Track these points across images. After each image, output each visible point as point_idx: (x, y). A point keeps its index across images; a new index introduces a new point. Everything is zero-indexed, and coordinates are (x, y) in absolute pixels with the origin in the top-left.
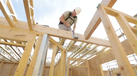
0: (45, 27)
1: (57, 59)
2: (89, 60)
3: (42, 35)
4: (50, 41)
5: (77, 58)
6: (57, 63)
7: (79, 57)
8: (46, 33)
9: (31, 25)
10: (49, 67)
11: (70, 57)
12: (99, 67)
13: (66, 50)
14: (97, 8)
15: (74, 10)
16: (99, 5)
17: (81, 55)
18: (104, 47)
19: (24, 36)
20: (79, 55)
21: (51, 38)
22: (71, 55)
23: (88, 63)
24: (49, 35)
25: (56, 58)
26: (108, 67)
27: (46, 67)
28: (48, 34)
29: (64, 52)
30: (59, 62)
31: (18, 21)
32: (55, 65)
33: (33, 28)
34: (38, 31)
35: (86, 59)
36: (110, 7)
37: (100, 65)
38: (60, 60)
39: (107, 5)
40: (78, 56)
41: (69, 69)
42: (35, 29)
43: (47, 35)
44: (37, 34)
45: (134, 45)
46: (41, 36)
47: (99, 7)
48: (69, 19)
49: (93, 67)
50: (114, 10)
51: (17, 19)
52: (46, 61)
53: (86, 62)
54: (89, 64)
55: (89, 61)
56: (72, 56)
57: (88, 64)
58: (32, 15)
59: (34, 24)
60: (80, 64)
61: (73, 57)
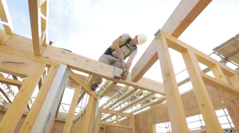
0: (64, 52)
1: (81, 107)
2: (135, 115)
3: (57, 67)
4: (70, 77)
5: (116, 110)
6: (79, 117)
7: (119, 108)
8: (64, 64)
9: (38, 46)
10: (64, 122)
11: (104, 107)
12: (152, 129)
13: (98, 95)
14: (156, 35)
15: (137, 37)
16: (159, 31)
17: (123, 106)
18: (162, 96)
19: (21, 65)
20: (120, 105)
21: (73, 73)
22: (106, 104)
23: (134, 119)
24: (69, 67)
25: (79, 105)
26: (167, 128)
27: (58, 122)
28: (68, 65)
29: (93, 98)
30: (82, 115)
31: (14, 34)
32: (75, 118)
33: (41, 52)
34: (50, 58)
35: (131, 113)
36: (175, 36)
37: (153, 125)
38: (85, 112)
39: (171, 33)
40: (117, 107)
41: (101, 128)
42: (45, 54)
43: (66, 66)
44: (48, 63)
45: (203, 105)
46: (55, 68)
47: (158, 34)
48: (124, 47)
49: (142, 128)
50: (180, 42)
51: (12, 31)
52: (59, 111)
53: (130, 118)
54: (135, 121)
55: (136, 117)
56: (108, 105)
57: (134, 123)
58: (43, 29)
59: (44, 44)
60: (120, 120)
61: (108, 108)
